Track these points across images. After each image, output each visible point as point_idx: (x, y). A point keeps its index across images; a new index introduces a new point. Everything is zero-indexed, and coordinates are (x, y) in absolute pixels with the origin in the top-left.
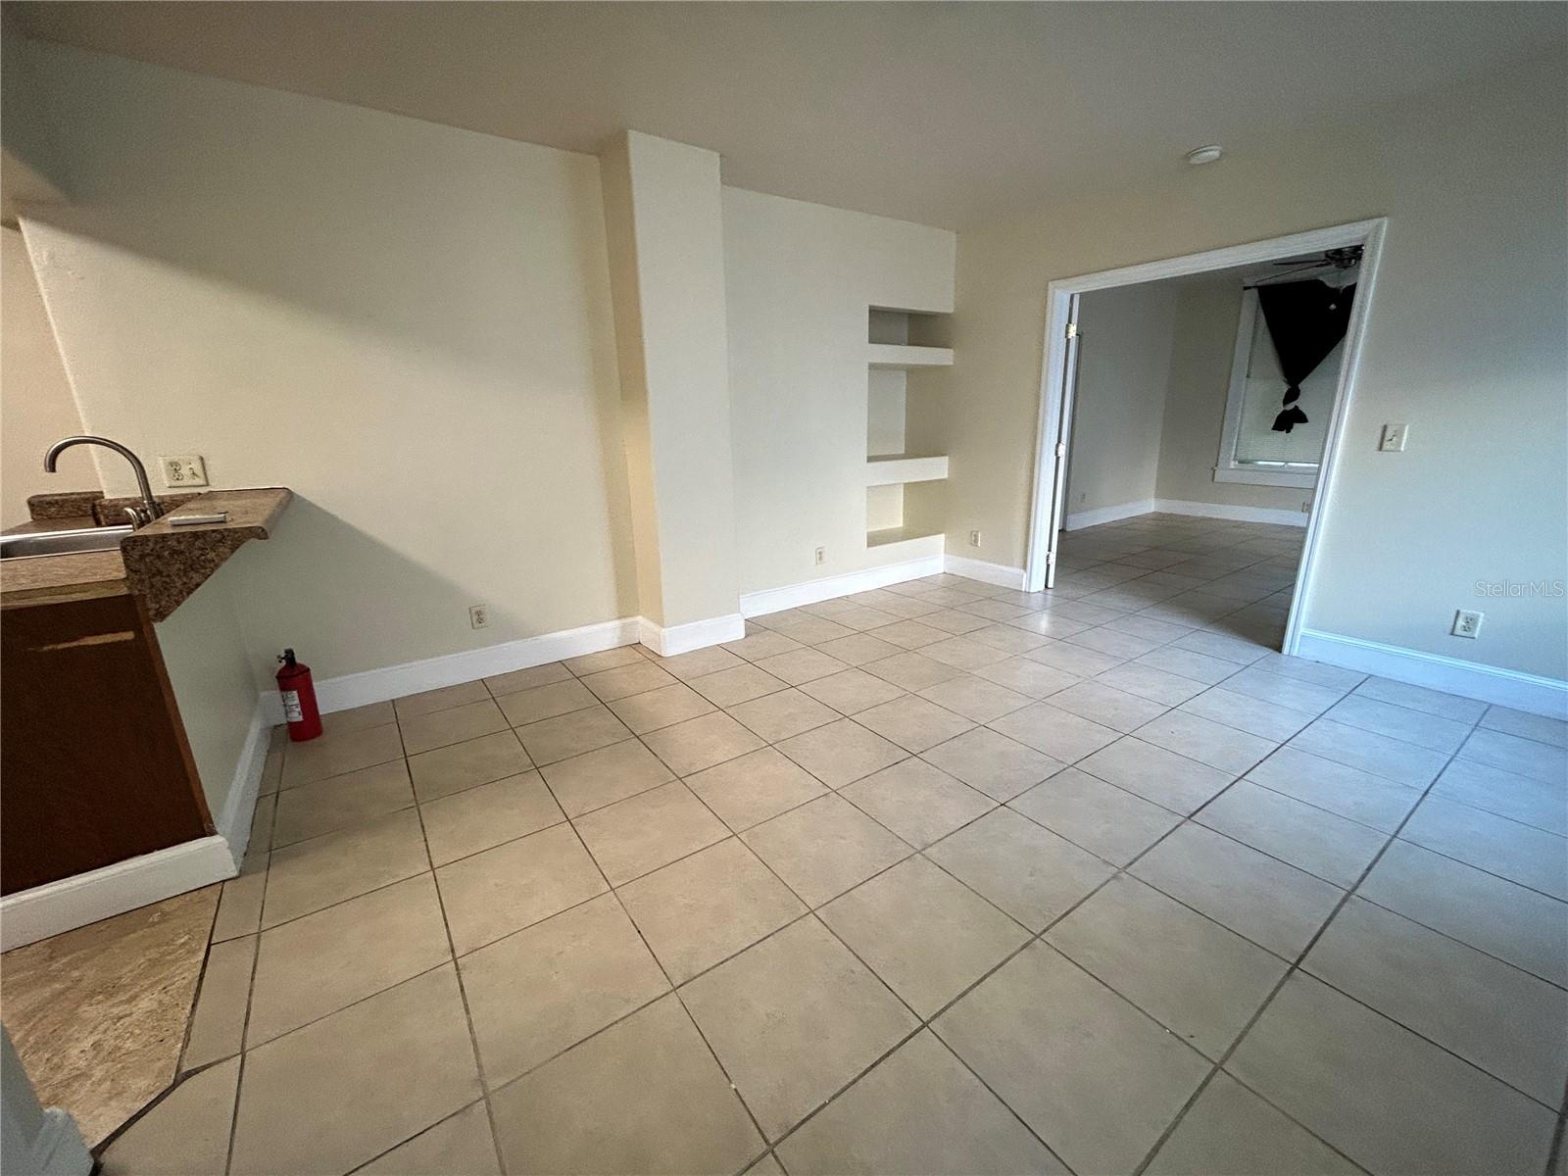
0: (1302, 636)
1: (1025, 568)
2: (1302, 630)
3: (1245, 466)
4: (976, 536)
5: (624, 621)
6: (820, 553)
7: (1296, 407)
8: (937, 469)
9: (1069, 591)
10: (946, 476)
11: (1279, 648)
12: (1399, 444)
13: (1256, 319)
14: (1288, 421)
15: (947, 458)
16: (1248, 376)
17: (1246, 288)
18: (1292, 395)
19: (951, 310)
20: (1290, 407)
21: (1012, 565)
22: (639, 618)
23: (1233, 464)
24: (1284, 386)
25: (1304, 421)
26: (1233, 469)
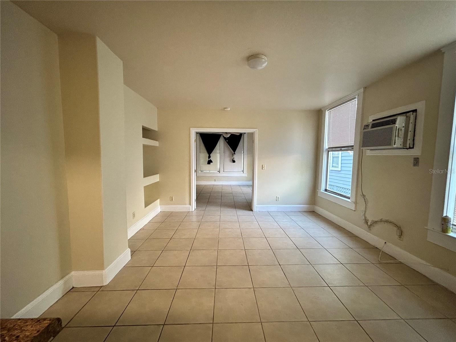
0: (256, 207)
1: (190, 204)
2: (256, 206)
3: (202, 172)
4: (172, 198)
5: (65, 279)
6: (134, 214)
8: (155, 179)
9: (200, 209)
10: (159, 180)
11: (251, 210)
12: (265, 168)
14: (210, 162)
15: (158, 175)
16: (200, 152)
18: (209, 157)
19: (156, 129)
20: (210, 159)
21: (186, 204)
22: (73, 273)
23: (200, 172)
24: (208, 155)
25: (212, 162)
26: (200, 173)
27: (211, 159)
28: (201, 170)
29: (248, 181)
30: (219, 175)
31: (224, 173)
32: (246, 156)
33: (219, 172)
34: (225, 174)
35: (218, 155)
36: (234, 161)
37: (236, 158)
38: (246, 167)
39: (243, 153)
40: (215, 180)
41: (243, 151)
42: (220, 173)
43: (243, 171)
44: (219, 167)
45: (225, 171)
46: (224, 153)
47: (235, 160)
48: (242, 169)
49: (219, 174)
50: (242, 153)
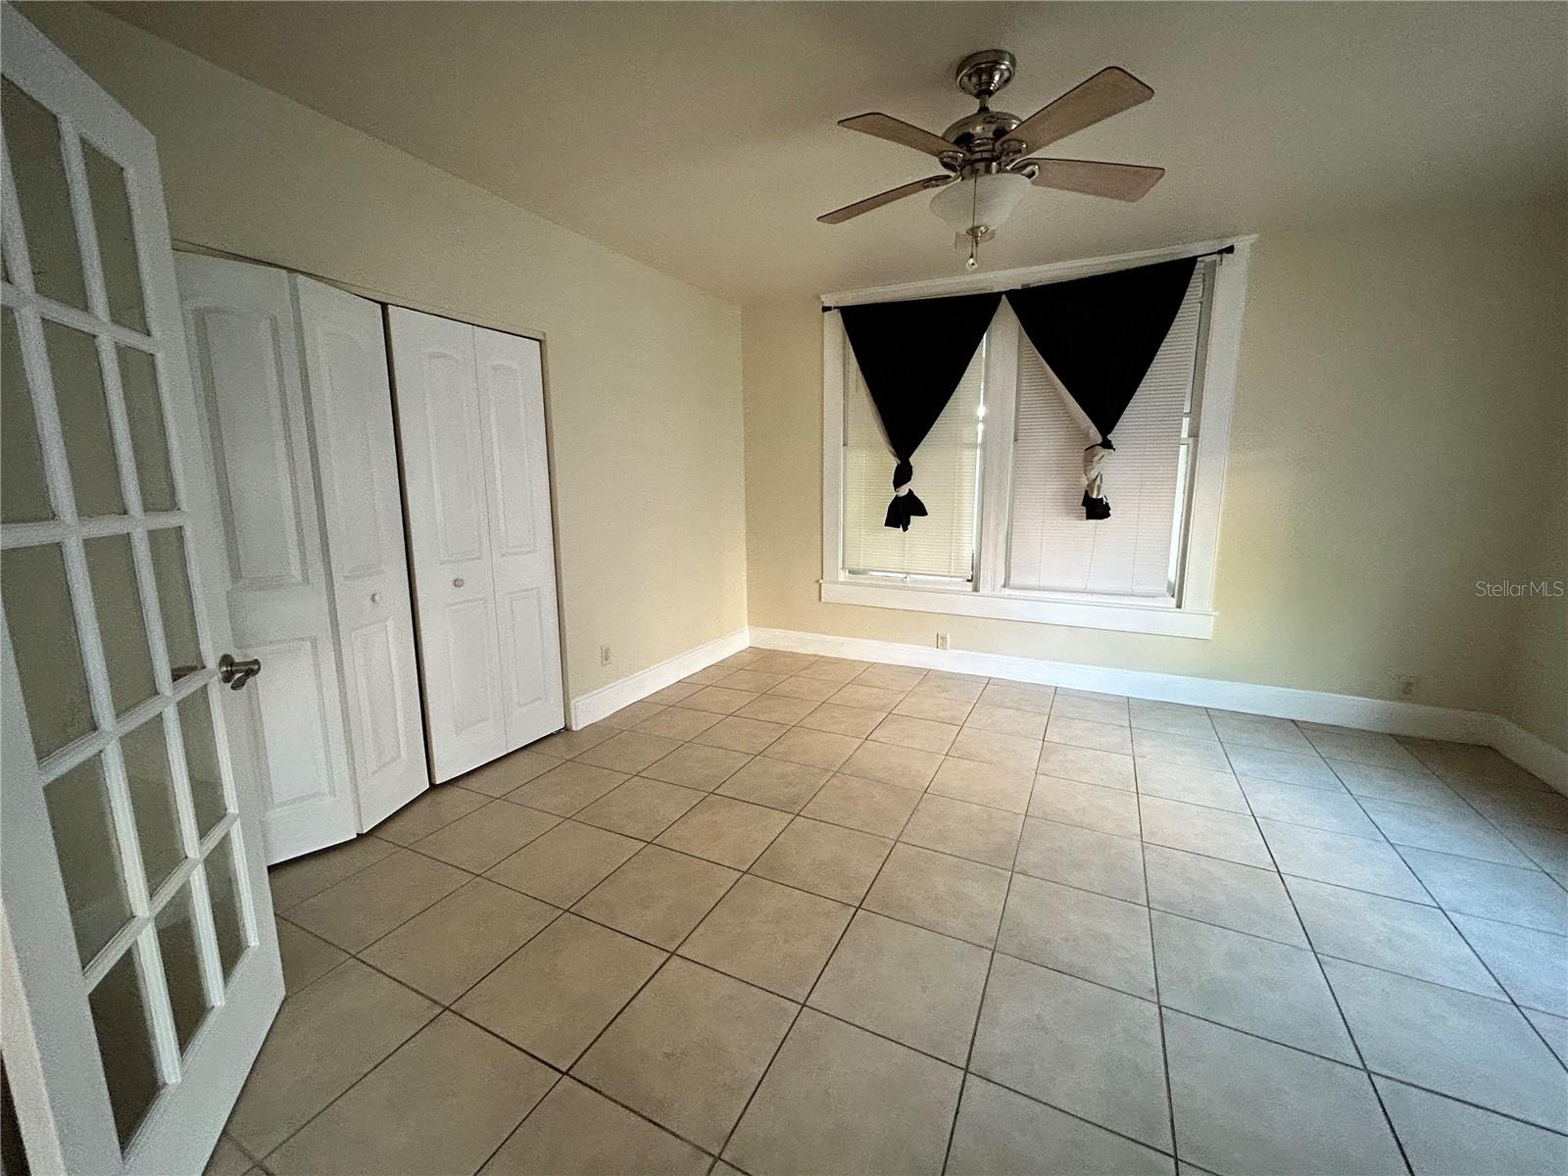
3: (857, 579)
7: (910, 492)
13: (844, 355)
14: (904, 512)
16: (844, 444)
17: (826, 309)
18: (903, 475)
20: (903, 491)
23: (843, 576)
24: (893, 463)
25: (921, 511)
26: (842, 583)
27: (917, 486)
28: (852, 564)
29: (1209, 675)
30: (968, 604)
31: (1007, 591)
32: (1215, 466)
33: (974, 580)
34: (1018, 607)
35: (972, 464)
36: (1096, 509)
37: (1114, 477)
38: (1214, 559)
39: (1194, 434)
40: (940, 642)
41: (1186, 421)
42: (976, 589)
43: (1178, 592)
44: (969, 547)
45: (1013, 581)
46: (1016, 440)
47: (1107, 492)
48: (1172, 574)
49: (975, 598)
50: (1184, 434)
